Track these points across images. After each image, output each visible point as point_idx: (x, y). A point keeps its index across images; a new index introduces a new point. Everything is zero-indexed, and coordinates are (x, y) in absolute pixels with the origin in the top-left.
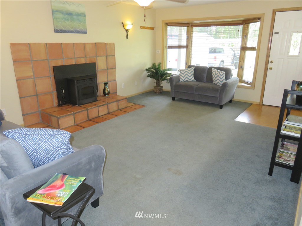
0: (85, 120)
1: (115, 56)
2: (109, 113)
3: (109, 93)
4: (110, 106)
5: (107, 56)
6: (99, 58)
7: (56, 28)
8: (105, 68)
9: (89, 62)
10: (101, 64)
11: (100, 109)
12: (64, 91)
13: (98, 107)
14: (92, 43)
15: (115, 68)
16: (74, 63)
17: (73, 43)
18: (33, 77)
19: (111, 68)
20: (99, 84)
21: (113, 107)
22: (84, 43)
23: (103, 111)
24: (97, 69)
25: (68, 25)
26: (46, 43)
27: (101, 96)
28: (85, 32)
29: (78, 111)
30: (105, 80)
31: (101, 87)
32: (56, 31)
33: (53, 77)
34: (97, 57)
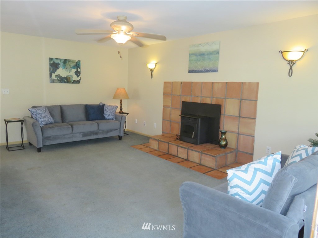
2: (187, 160)
5: (242, 100)
6: (229, 101)
7: (190, 69)
8: (237, 114)
9: (214, 103)
10: (230, 109)
15: (255, 119)
17: (202, 82)
18: (171, 107)
19: (246, 117)
21: (194, 156)
22: (213, 82)
23: (182, 153)
24: (223, 113)
25: (199, 65)
26: (182, 82)
28: (216, 71)
32: (190, 72)
34: (225, 98)
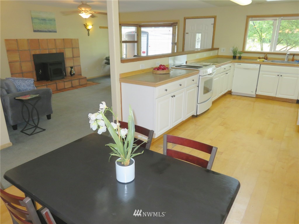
0: (55, 90)
1: (79, 48)
2: (72, 87)
3: (74, 74)
4: (73, 82)
5: (73, 48)
6: (66, 50)
7: (35, 29)
8: (72, 57)
9: (59, 52)
10: (68, 54)
11: (66, 83)
12: (41, 71)
13: (64, 82)
14: (61, 39)
15: (79, 57)
16: (48, 53)
17: (47, 39)
18: (19, 61)
19: (76, 57)
20: (67, 67)
21: (76, 82)
22: (55, 39)
23: (68, 85)
24: (65, 57)
25: (43, 27)
26: (28, 39)
27: (69, 76)
28: (56, 32)
29: (49, 84)
30: (72, 65)
31: (68, 70)
32: (35, 31)
33: (33, 61)
34: (65, 48)
